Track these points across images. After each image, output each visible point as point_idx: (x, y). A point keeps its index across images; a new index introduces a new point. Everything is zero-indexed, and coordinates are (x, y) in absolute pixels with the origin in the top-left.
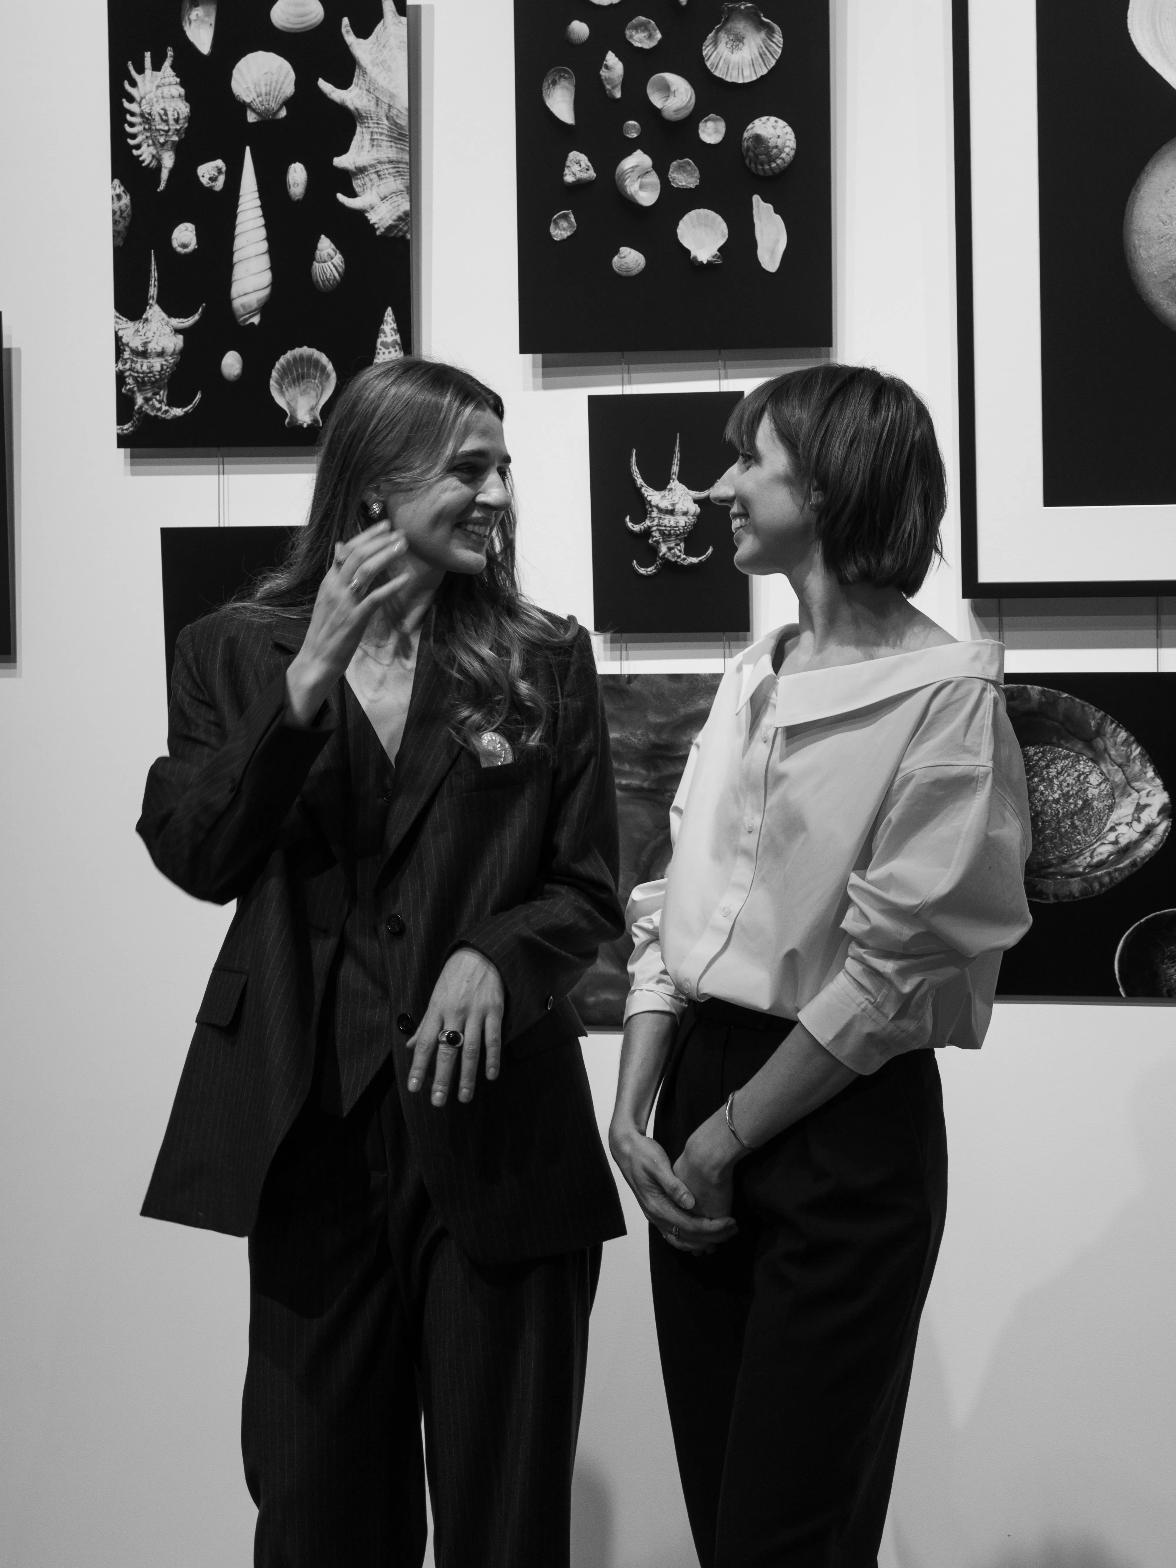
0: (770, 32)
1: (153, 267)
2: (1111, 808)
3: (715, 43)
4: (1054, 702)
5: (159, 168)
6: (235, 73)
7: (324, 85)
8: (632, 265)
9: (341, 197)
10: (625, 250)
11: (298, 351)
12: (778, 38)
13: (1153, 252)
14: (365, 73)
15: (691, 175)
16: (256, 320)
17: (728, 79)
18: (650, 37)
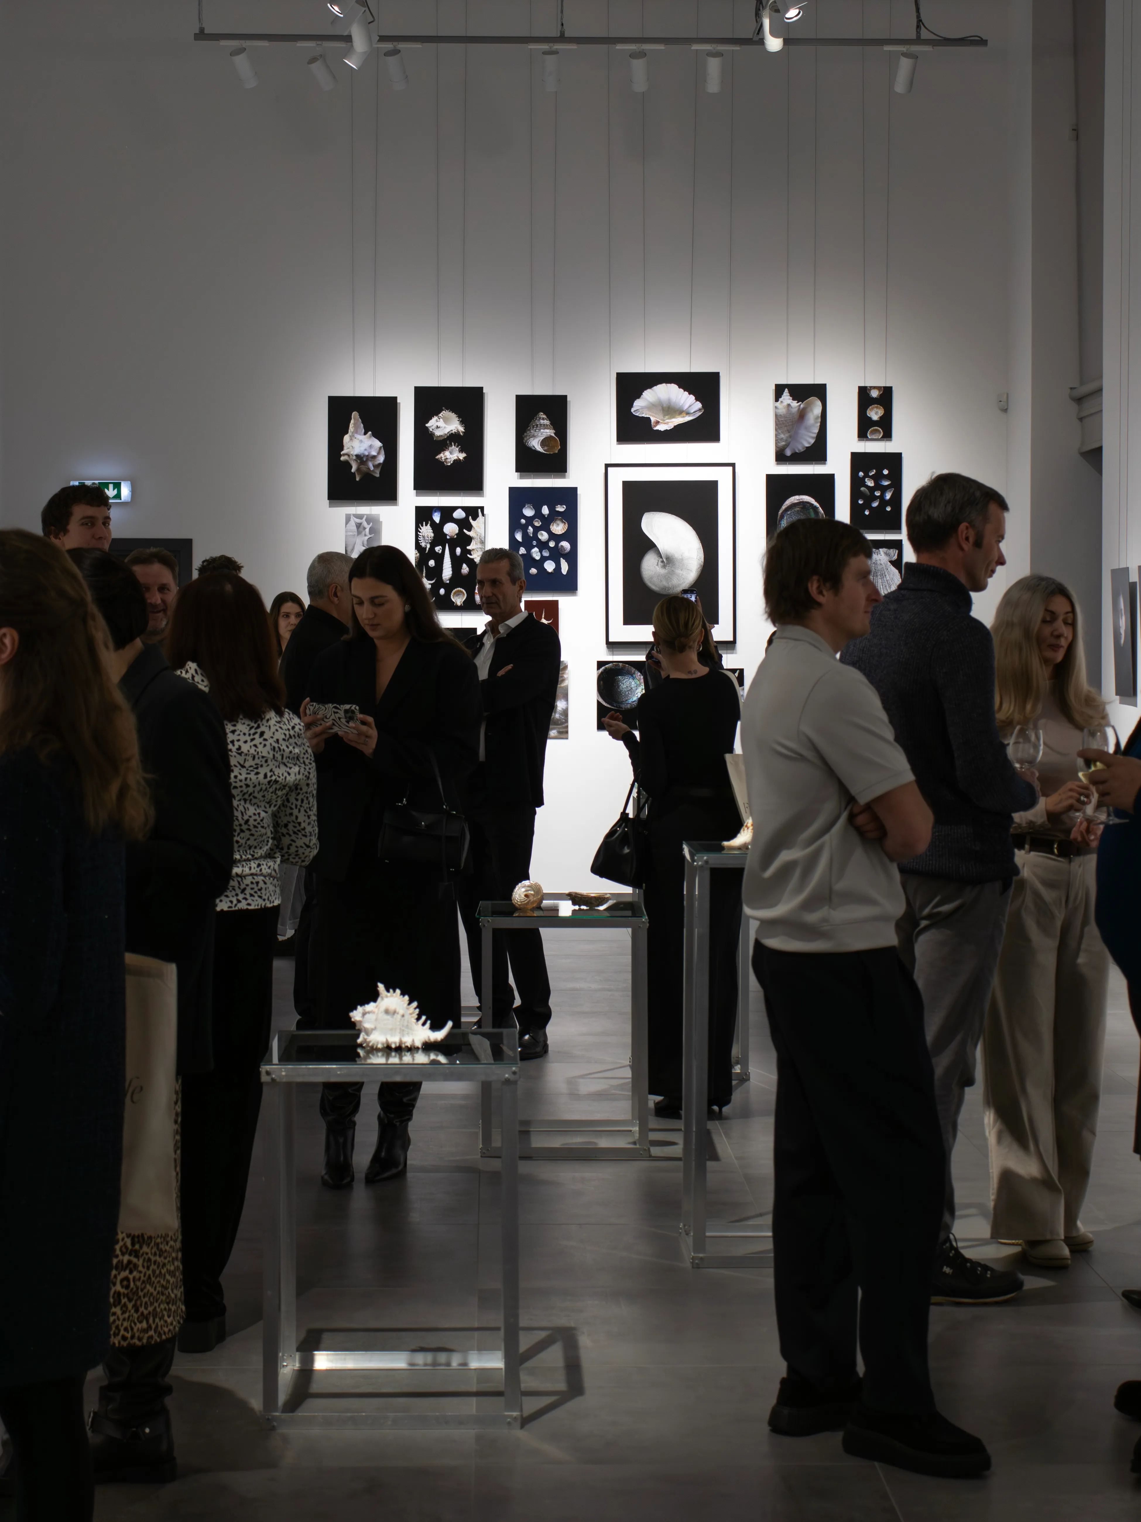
0: (565, 523)
1: (424, 569)
2: (636, 689)
3: (553, 525)
4: (625, 666)
5: (426, 548)
6: (444, 527)
7: (465, 531)
8: (534, 572)
9: (468, 555)
10: (532, 569)
11: (458, 589)
12: (567, 525)
13: (646, 573)
14: (474, 528)
15: (547, 553)
16: (448, 582)
17: (556, 533)
18: (539, 523)
